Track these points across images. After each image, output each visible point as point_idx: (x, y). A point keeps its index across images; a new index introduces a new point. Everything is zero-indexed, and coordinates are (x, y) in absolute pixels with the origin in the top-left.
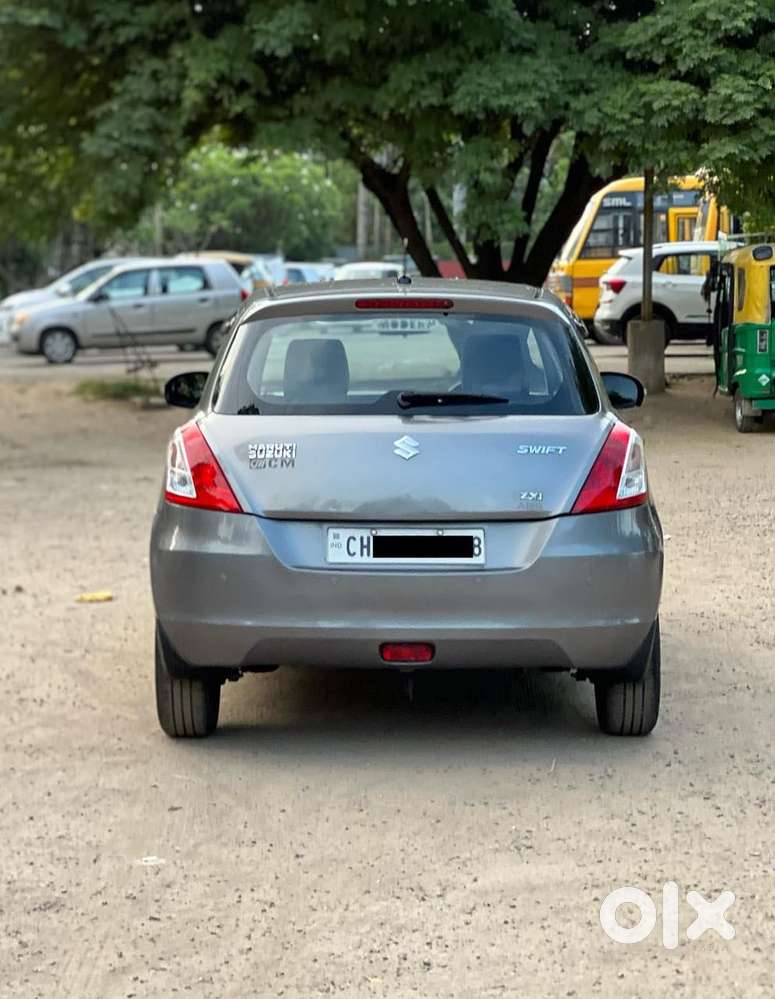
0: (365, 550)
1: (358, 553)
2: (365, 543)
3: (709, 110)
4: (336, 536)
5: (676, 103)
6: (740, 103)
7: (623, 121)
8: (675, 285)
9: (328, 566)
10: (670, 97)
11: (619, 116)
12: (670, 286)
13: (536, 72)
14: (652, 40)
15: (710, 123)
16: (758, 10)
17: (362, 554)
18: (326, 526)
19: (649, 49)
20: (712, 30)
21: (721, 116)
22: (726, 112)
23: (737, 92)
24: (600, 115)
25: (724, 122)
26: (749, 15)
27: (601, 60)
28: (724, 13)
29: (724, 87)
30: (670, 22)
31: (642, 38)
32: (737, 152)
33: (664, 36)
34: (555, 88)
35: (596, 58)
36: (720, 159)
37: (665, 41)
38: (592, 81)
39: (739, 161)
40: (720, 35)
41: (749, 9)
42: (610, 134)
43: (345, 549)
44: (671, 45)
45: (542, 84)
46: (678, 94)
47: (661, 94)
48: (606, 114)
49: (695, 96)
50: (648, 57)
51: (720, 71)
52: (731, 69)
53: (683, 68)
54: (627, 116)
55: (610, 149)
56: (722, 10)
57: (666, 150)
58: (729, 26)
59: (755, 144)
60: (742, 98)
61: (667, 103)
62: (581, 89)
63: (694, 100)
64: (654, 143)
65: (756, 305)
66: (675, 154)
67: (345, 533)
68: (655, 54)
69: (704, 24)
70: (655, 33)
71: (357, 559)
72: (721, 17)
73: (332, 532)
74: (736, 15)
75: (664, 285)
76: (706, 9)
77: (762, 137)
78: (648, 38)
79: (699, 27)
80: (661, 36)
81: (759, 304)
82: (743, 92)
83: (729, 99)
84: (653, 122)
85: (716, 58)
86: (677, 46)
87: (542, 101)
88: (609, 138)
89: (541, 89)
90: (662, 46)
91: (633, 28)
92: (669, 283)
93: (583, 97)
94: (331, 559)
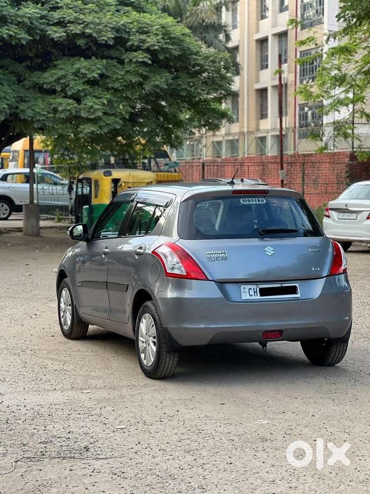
0: (256, 294)
1: (253, 295)
2: (255, 290)
3: (82, 112)
4: (244, 288)
5: (68, 108)
6: (97, 109)
7: (44, 115)
8: (14, 188)
9: (241, 301)
10: (66, 106)
11: (43, 113)
12: (11, 188)
13: (5, 92)
14: (55, 81)
15: (83, 117)
16: (101, 69)
17: (255, 295)
18: (240, 284)
19: (54, 84)
20: (83, 77)
21: (88, 114)
22: (90, 113)
23: (95, 104)
24: (33, 112)
25: (89, 117)
26: (99, 72)
27: (29, 88)
28: (87, 70)
29: (89, 102)
30: (64, 73)
31: (51, 79)
32: (95, 130)
33: (62, 79)
34: (13, 100)
35: (27, 87)
36: (89, 133)
37: (62, 81)
38: (26, 97)
39: (95, 134)
40: (86, 80)
41: (99, 69)
42: (39, 120)
43: (248, 294)
44: (64, 83)
45: (8, 97)
46: (69, 104)
47: (61, 104)
48: (36, 112)
49: (76, 105)
50: (53, 88)
51: (86, 95)
52: (90, 94)
53: (69, 93)
54: (46, 113)
55: (38, 128)
56: (87, 68)
57: (62, 128)
58: (90, 76)
59: (101, 126)
60: (98, 107)
61: (65, 108)
62: (22, 100)
63: (75, 107)
64: (57, 126)
65: (105, 196)
66: (66, 130)
67: (247, 287)
68: (56, 87)
69: (78, 75)
70: (57, 77)
71: (253, 297)
72: (87, 72)
73: (242, 287)
74: (93, 71)
75: (9, 188)
76: (80, 68)
77: (104, 124)
78: (54, 80)
79: (76, 76)
80: (59, 79)
81: (107, 195)
82: (97, 104)
83: (92, 107)
84: (57, 116)
85: (84, 89)
86: (67, 83)
87: (8, 105)
88: (37, 122)
89: (7, 100)
90: (60, 83)
91: (46, 75)
92: (11, 187)
93: (23, 104)
94: (243, 298)
